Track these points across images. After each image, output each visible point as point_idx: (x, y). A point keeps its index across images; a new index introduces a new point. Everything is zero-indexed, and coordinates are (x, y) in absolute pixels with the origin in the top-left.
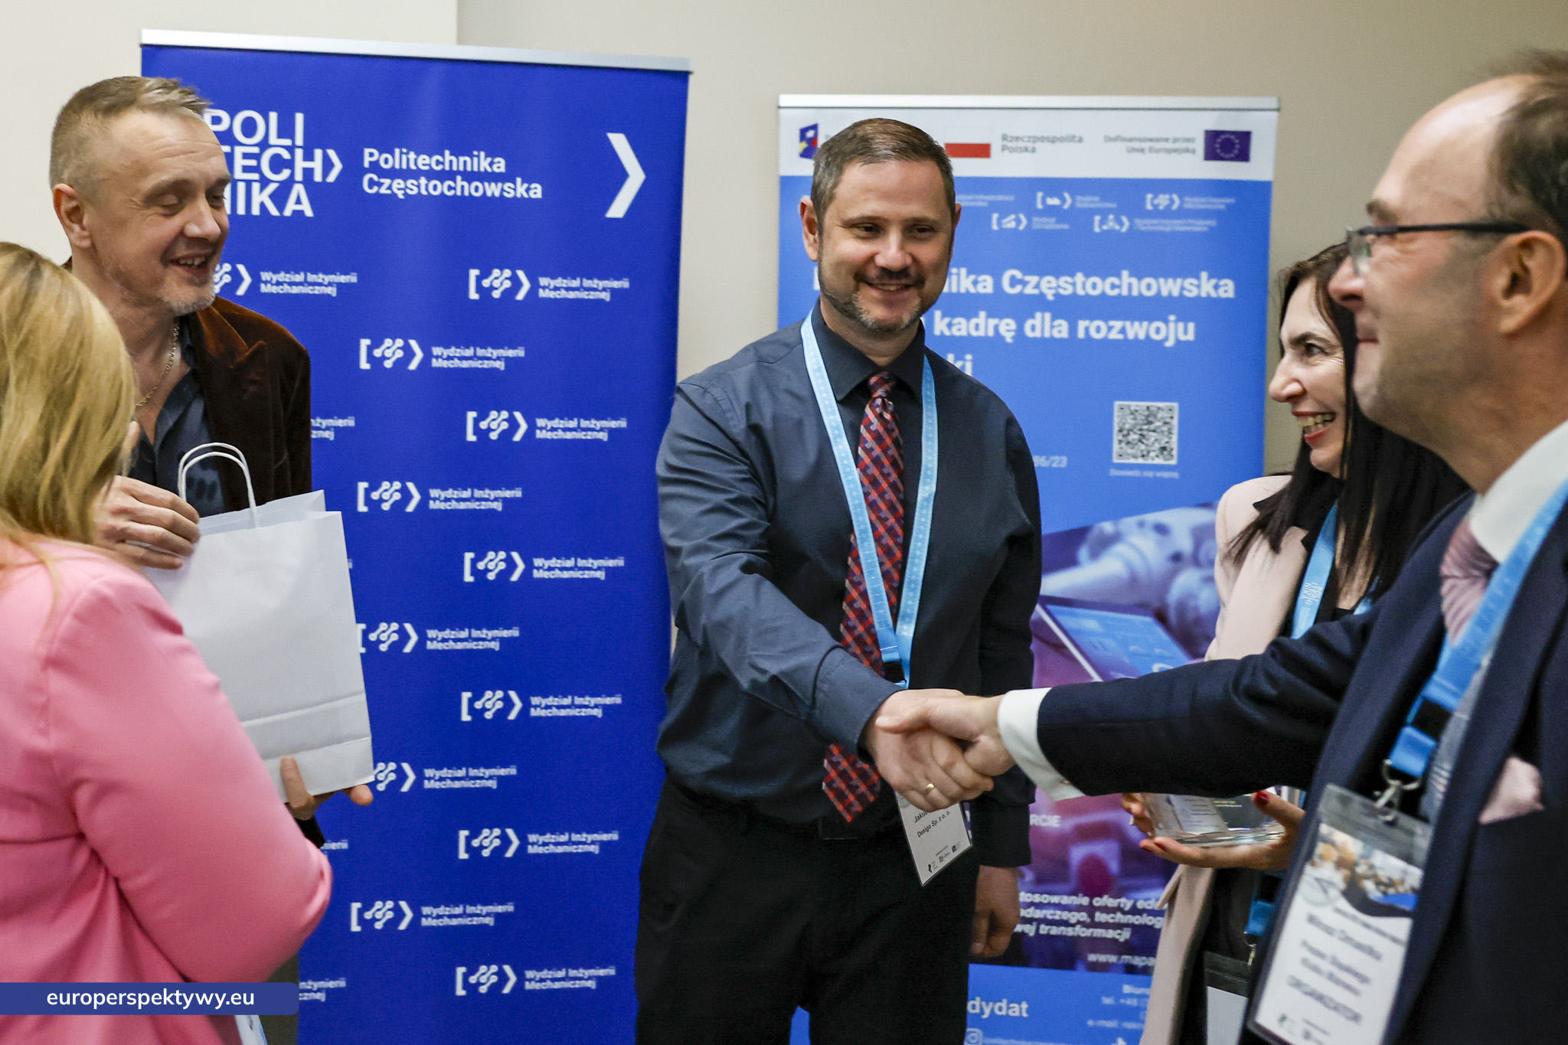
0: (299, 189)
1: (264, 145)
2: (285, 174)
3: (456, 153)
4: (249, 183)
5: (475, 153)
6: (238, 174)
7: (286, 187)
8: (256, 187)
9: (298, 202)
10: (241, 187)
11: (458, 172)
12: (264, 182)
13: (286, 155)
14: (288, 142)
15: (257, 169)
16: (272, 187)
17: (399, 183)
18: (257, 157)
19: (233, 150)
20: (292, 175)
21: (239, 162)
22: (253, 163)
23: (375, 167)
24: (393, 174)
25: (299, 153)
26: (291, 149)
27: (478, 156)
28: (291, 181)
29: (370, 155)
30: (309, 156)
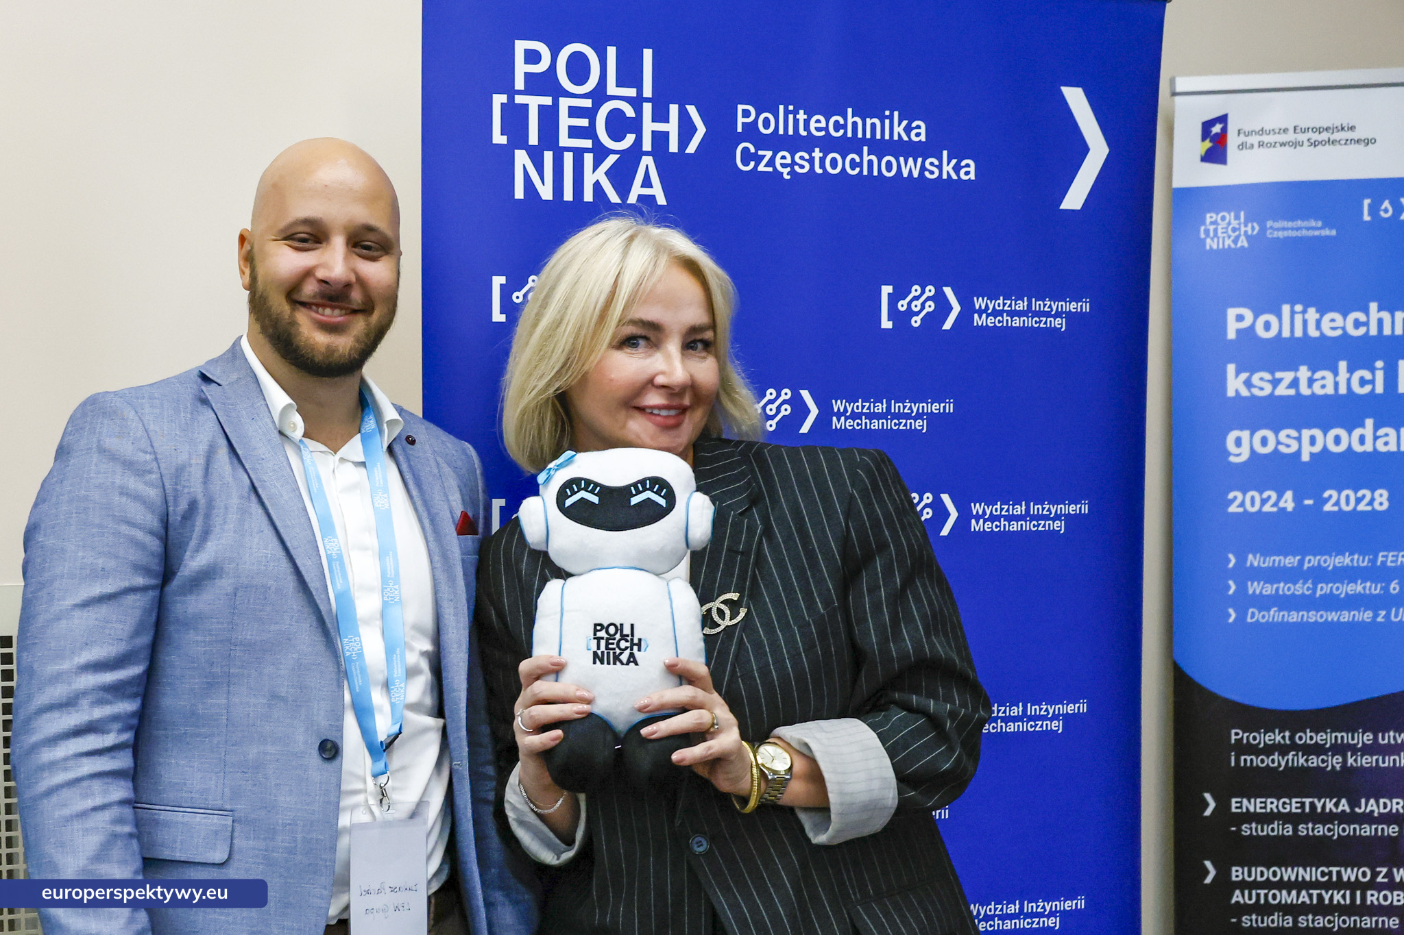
0: (647, 161)
1: (599, 95)
2: (630, 139)
3: (862, 113)
4: (579, 154)
5: (887, 113)
6: (564, 140)
7: (631, 158)
8: (589, 158)
9: (647, 183)
10: (568, 158)
11: (864, 141)
12: (600, 153)
13: (630, 112)
14: (632, 92)
15: (589, 133)
16: (612, 159)
17: (782, 159)
18: (591, 114)
19: (556, 104)
20: (639, 141)
21: (565, 122)
22: (584, 122)
23: (751, 131)
24: (777, 142)
25: (647, 108)
26: (637, 102)
27: (891, 118)
28: (636, 152)
29: (746, 112)
30: (661, 115)
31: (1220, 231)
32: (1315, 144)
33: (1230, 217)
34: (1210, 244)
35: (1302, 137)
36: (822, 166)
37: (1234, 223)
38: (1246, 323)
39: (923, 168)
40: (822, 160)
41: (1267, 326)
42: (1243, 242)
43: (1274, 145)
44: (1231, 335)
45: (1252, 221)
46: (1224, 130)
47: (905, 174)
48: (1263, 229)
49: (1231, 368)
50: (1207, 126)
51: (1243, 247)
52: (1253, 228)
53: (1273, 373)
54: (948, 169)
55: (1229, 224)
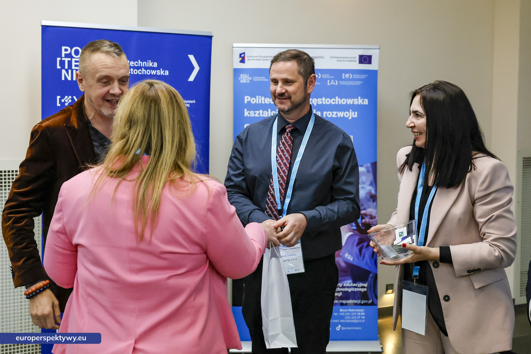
3: (141, 61)
6: (73, 67)
10: (75, 71)
11: (143, 67)
21: (74, 64)
22: (77, 64)
27: (149, 62)
31: (243, 79)
32: (264, 60)
33: (246, 75)
34: (242, 81)
35: (261, 58)
36: (133, 72)
37: (247, 77)
38: (249, 100)
39: (156, 72)
40: (133, 71)
41: (253, 101)
42: (248, 81)
43: (255, 60)
44: (246, 102)
45: (250, 77)
46: (244, 56)
47: (152, 74)
48: (253, 78)
49: (246, 110)
50: (241, 55)
51: (248, 83)
52: (250, 78)
53: (254, 111)
54: (162, 73)
55: (245, 77)
